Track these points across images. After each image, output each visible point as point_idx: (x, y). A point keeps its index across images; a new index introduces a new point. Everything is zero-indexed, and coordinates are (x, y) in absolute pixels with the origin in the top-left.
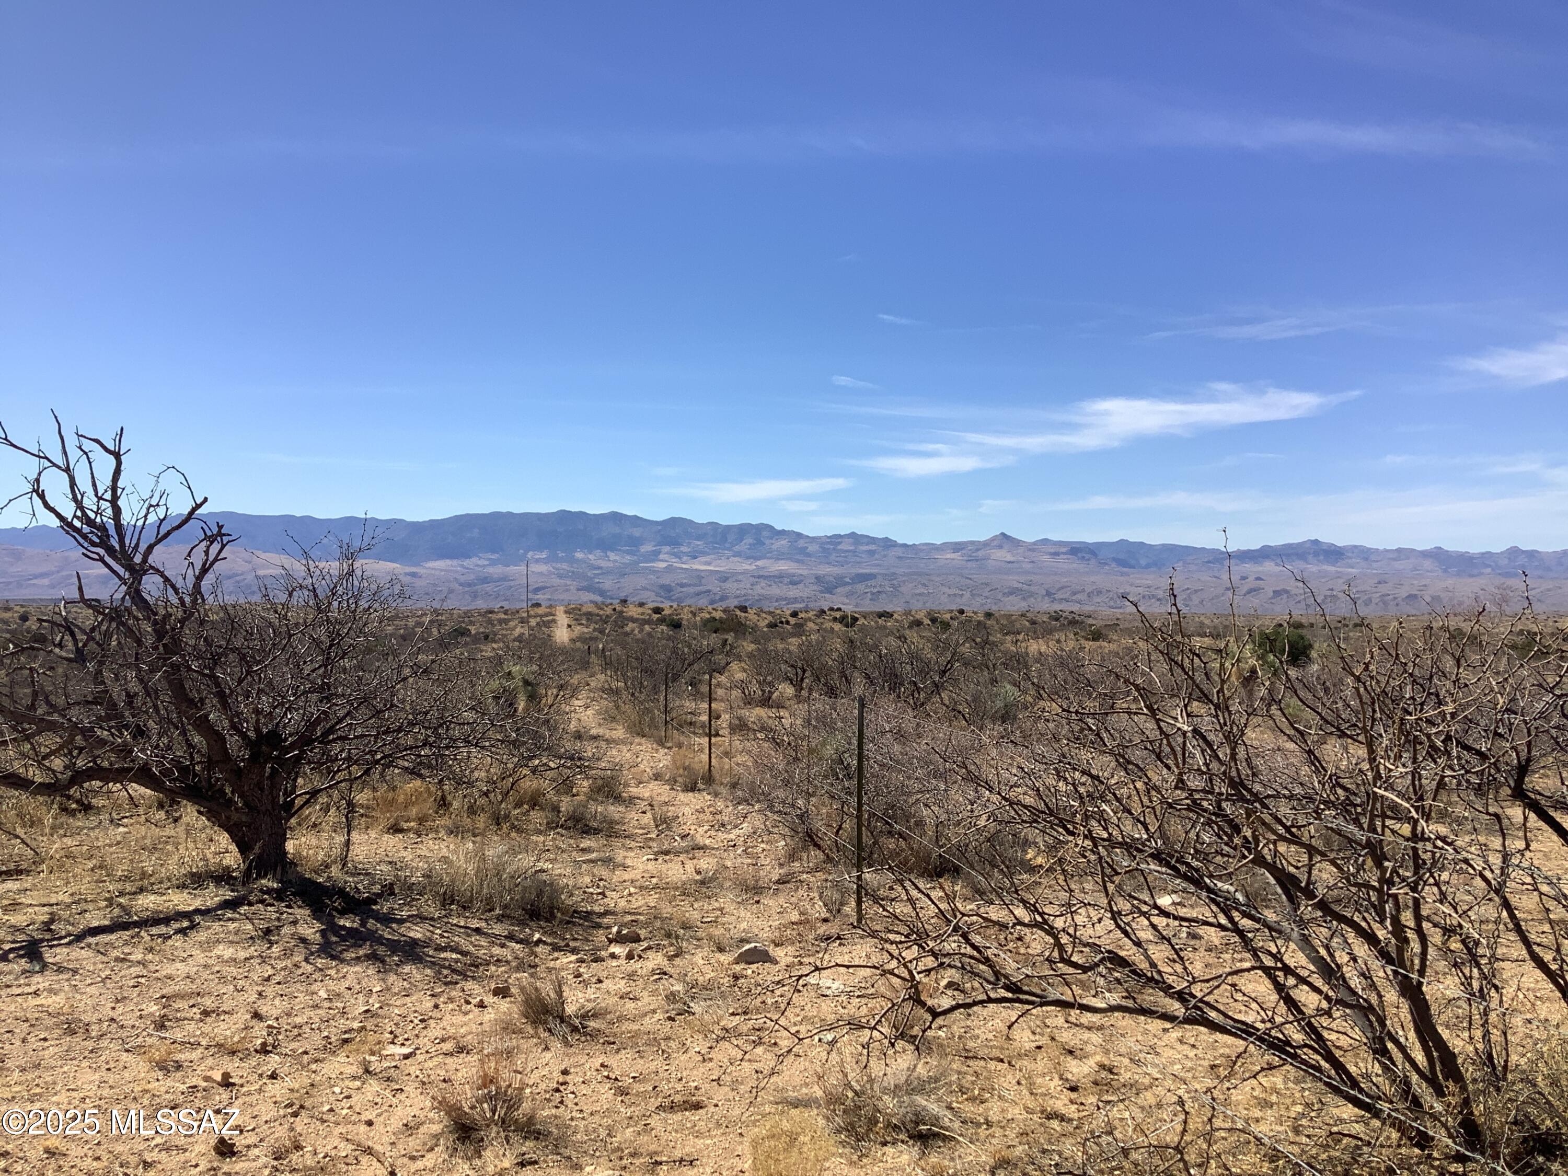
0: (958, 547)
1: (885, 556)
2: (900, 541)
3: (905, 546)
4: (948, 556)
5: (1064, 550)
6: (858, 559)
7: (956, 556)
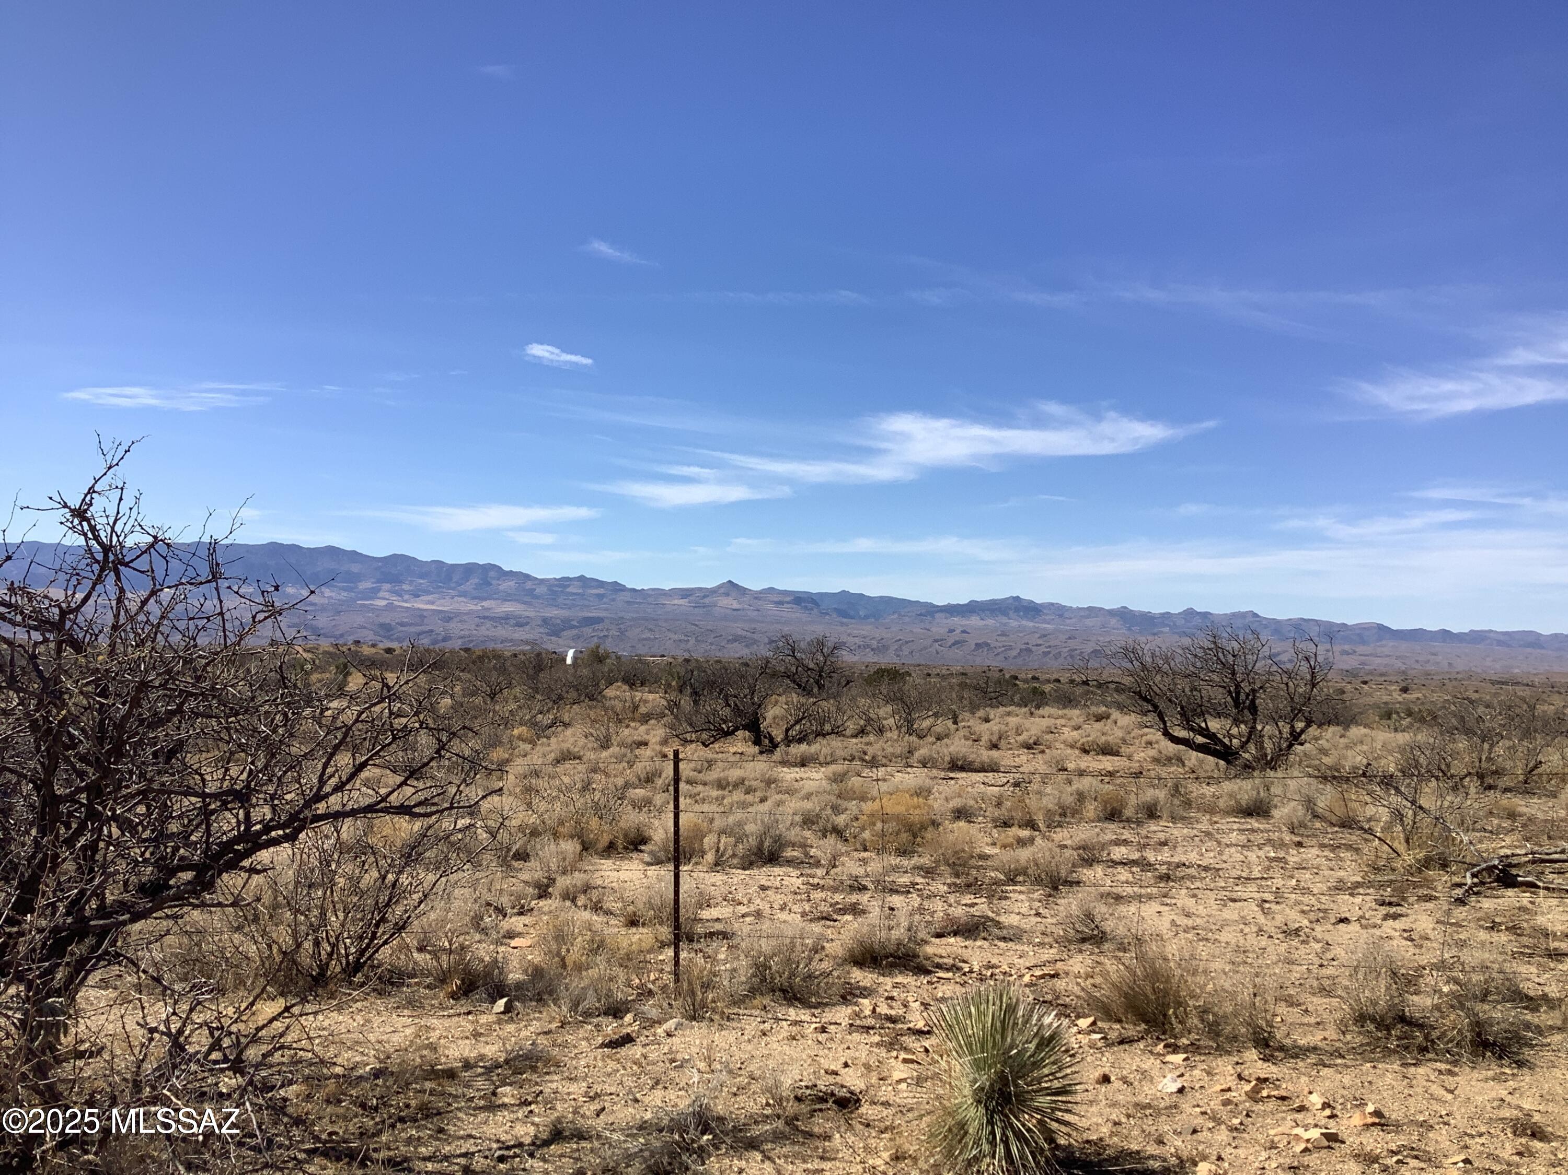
0: (686, 593)
1: (613, 600)
2: (629, 586)
3: (634, 590)
4: (676, 602)
5: (788, 599)
6: (586, 602)
7: (682, 602)
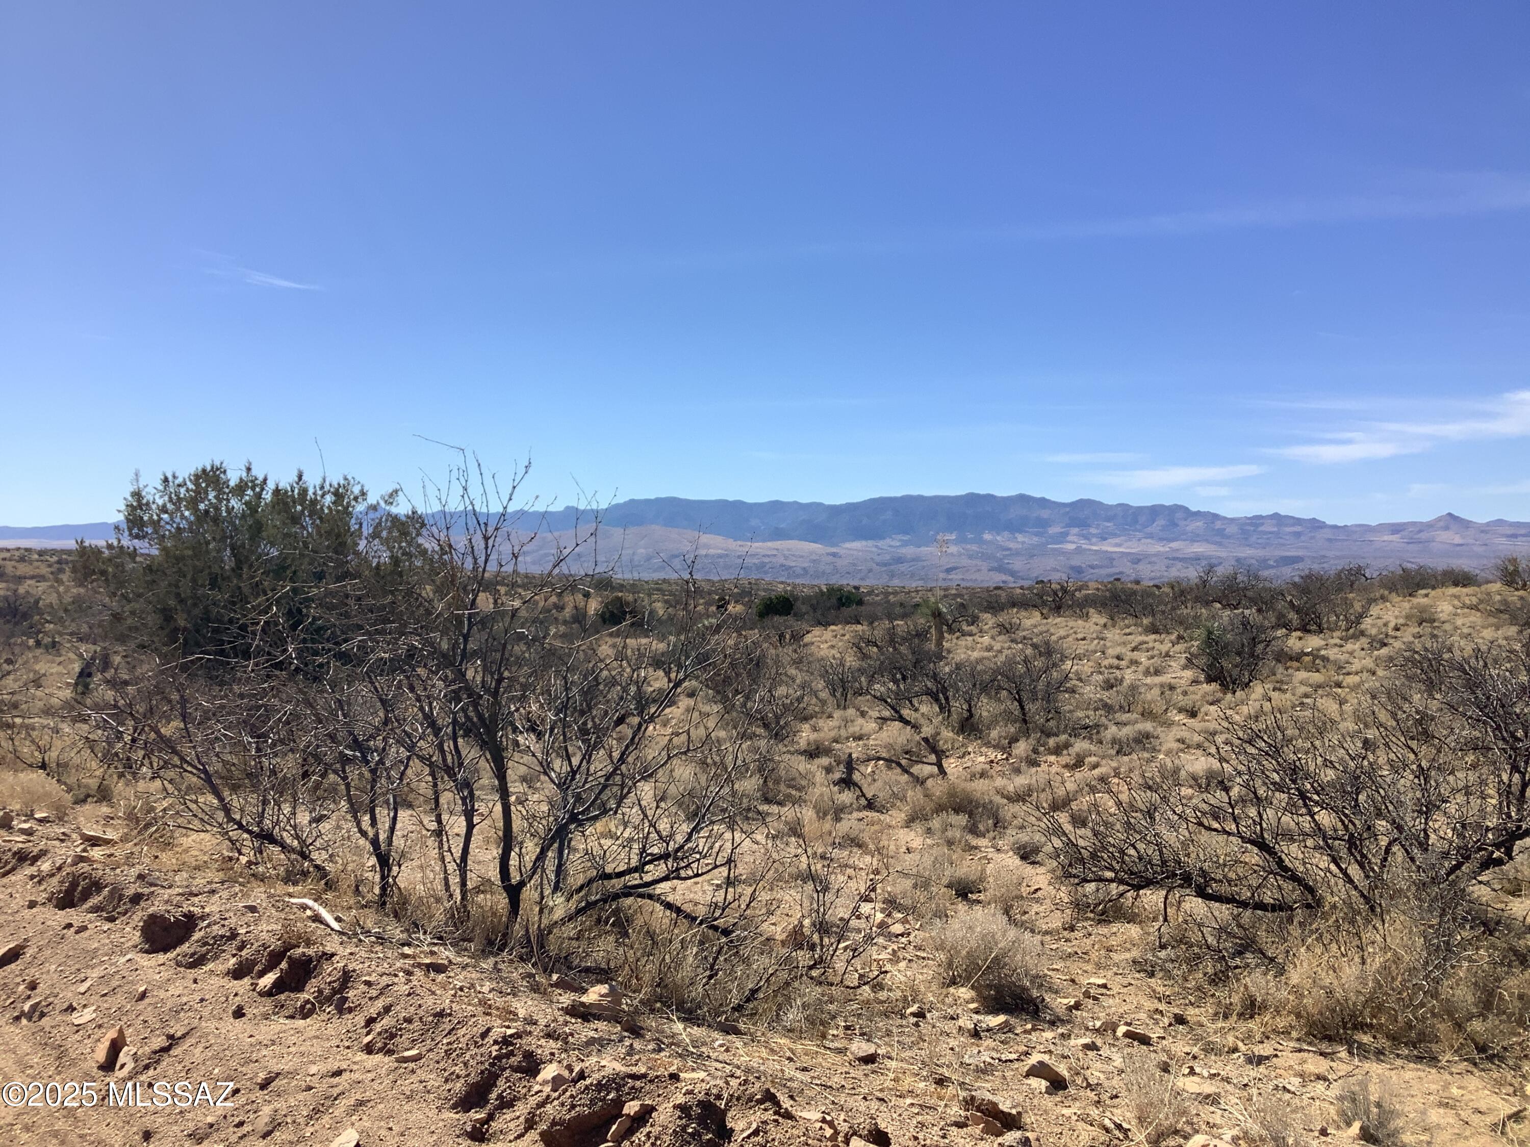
0: (1396, 529)
1: (1313, 538)
2: (1329, 522)
3: (1335, 527)
4: (1386, 538)
5: (1523, 531)
6: (1281, 541)
7: (1395, 538)
